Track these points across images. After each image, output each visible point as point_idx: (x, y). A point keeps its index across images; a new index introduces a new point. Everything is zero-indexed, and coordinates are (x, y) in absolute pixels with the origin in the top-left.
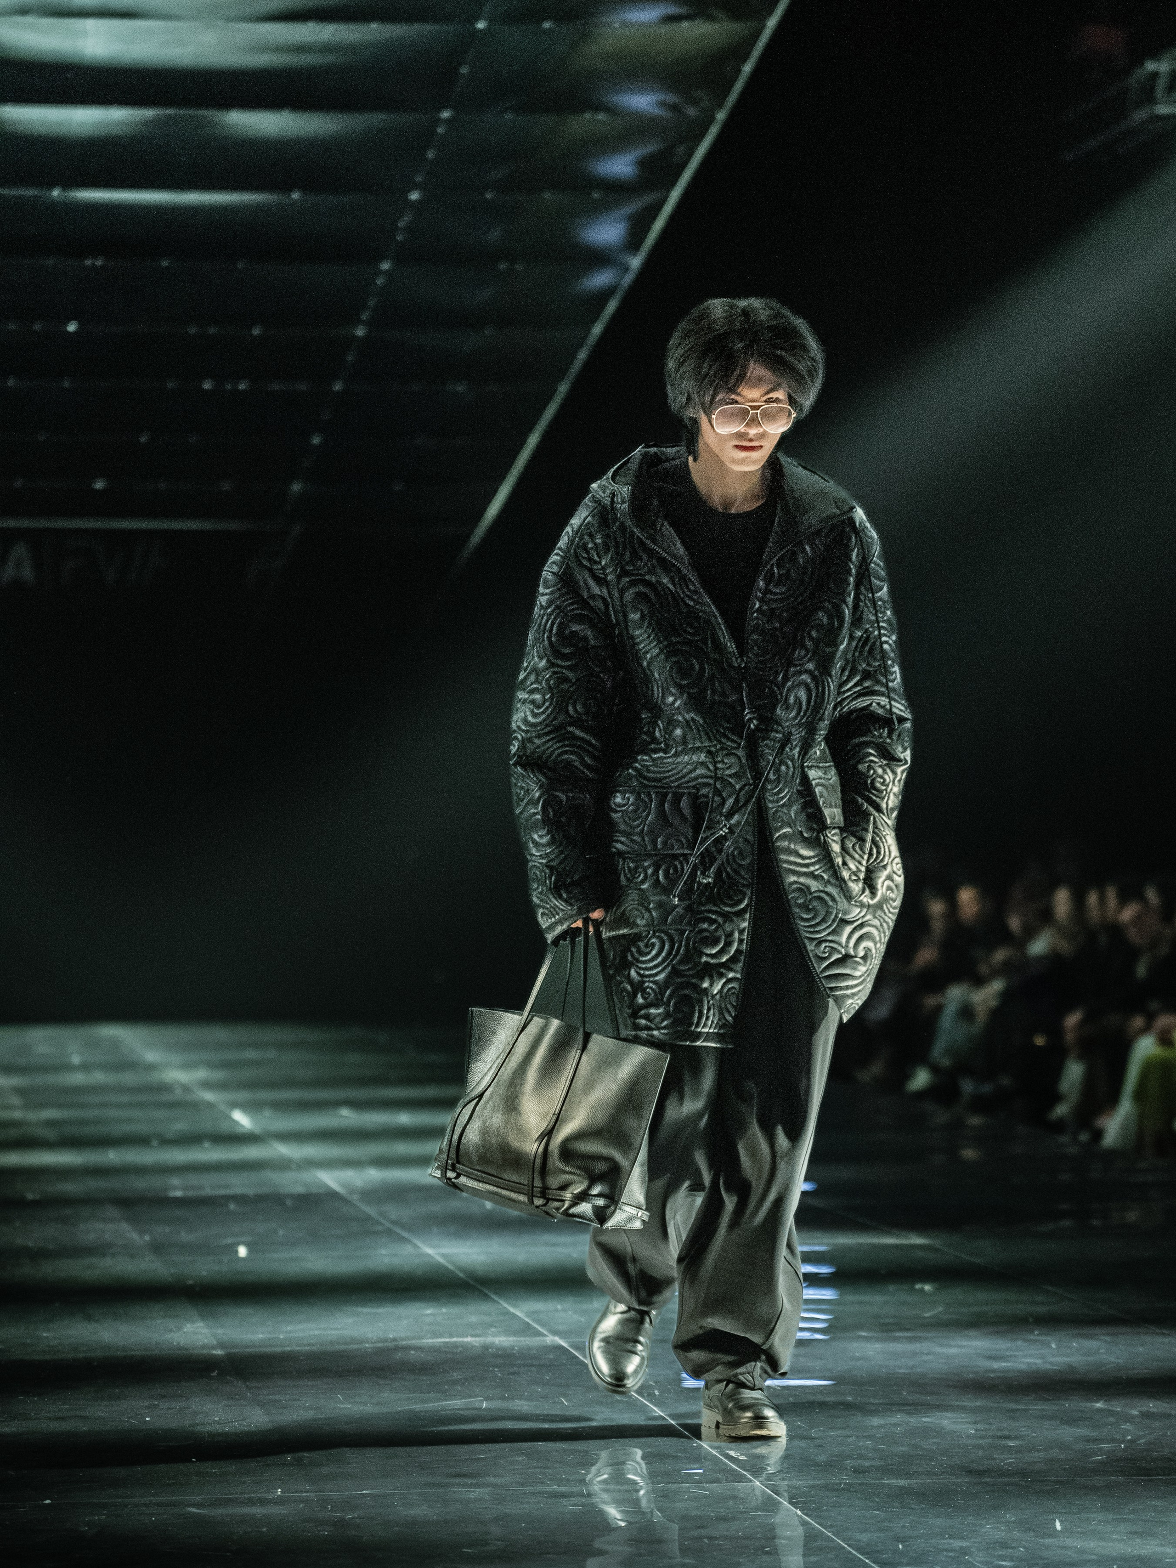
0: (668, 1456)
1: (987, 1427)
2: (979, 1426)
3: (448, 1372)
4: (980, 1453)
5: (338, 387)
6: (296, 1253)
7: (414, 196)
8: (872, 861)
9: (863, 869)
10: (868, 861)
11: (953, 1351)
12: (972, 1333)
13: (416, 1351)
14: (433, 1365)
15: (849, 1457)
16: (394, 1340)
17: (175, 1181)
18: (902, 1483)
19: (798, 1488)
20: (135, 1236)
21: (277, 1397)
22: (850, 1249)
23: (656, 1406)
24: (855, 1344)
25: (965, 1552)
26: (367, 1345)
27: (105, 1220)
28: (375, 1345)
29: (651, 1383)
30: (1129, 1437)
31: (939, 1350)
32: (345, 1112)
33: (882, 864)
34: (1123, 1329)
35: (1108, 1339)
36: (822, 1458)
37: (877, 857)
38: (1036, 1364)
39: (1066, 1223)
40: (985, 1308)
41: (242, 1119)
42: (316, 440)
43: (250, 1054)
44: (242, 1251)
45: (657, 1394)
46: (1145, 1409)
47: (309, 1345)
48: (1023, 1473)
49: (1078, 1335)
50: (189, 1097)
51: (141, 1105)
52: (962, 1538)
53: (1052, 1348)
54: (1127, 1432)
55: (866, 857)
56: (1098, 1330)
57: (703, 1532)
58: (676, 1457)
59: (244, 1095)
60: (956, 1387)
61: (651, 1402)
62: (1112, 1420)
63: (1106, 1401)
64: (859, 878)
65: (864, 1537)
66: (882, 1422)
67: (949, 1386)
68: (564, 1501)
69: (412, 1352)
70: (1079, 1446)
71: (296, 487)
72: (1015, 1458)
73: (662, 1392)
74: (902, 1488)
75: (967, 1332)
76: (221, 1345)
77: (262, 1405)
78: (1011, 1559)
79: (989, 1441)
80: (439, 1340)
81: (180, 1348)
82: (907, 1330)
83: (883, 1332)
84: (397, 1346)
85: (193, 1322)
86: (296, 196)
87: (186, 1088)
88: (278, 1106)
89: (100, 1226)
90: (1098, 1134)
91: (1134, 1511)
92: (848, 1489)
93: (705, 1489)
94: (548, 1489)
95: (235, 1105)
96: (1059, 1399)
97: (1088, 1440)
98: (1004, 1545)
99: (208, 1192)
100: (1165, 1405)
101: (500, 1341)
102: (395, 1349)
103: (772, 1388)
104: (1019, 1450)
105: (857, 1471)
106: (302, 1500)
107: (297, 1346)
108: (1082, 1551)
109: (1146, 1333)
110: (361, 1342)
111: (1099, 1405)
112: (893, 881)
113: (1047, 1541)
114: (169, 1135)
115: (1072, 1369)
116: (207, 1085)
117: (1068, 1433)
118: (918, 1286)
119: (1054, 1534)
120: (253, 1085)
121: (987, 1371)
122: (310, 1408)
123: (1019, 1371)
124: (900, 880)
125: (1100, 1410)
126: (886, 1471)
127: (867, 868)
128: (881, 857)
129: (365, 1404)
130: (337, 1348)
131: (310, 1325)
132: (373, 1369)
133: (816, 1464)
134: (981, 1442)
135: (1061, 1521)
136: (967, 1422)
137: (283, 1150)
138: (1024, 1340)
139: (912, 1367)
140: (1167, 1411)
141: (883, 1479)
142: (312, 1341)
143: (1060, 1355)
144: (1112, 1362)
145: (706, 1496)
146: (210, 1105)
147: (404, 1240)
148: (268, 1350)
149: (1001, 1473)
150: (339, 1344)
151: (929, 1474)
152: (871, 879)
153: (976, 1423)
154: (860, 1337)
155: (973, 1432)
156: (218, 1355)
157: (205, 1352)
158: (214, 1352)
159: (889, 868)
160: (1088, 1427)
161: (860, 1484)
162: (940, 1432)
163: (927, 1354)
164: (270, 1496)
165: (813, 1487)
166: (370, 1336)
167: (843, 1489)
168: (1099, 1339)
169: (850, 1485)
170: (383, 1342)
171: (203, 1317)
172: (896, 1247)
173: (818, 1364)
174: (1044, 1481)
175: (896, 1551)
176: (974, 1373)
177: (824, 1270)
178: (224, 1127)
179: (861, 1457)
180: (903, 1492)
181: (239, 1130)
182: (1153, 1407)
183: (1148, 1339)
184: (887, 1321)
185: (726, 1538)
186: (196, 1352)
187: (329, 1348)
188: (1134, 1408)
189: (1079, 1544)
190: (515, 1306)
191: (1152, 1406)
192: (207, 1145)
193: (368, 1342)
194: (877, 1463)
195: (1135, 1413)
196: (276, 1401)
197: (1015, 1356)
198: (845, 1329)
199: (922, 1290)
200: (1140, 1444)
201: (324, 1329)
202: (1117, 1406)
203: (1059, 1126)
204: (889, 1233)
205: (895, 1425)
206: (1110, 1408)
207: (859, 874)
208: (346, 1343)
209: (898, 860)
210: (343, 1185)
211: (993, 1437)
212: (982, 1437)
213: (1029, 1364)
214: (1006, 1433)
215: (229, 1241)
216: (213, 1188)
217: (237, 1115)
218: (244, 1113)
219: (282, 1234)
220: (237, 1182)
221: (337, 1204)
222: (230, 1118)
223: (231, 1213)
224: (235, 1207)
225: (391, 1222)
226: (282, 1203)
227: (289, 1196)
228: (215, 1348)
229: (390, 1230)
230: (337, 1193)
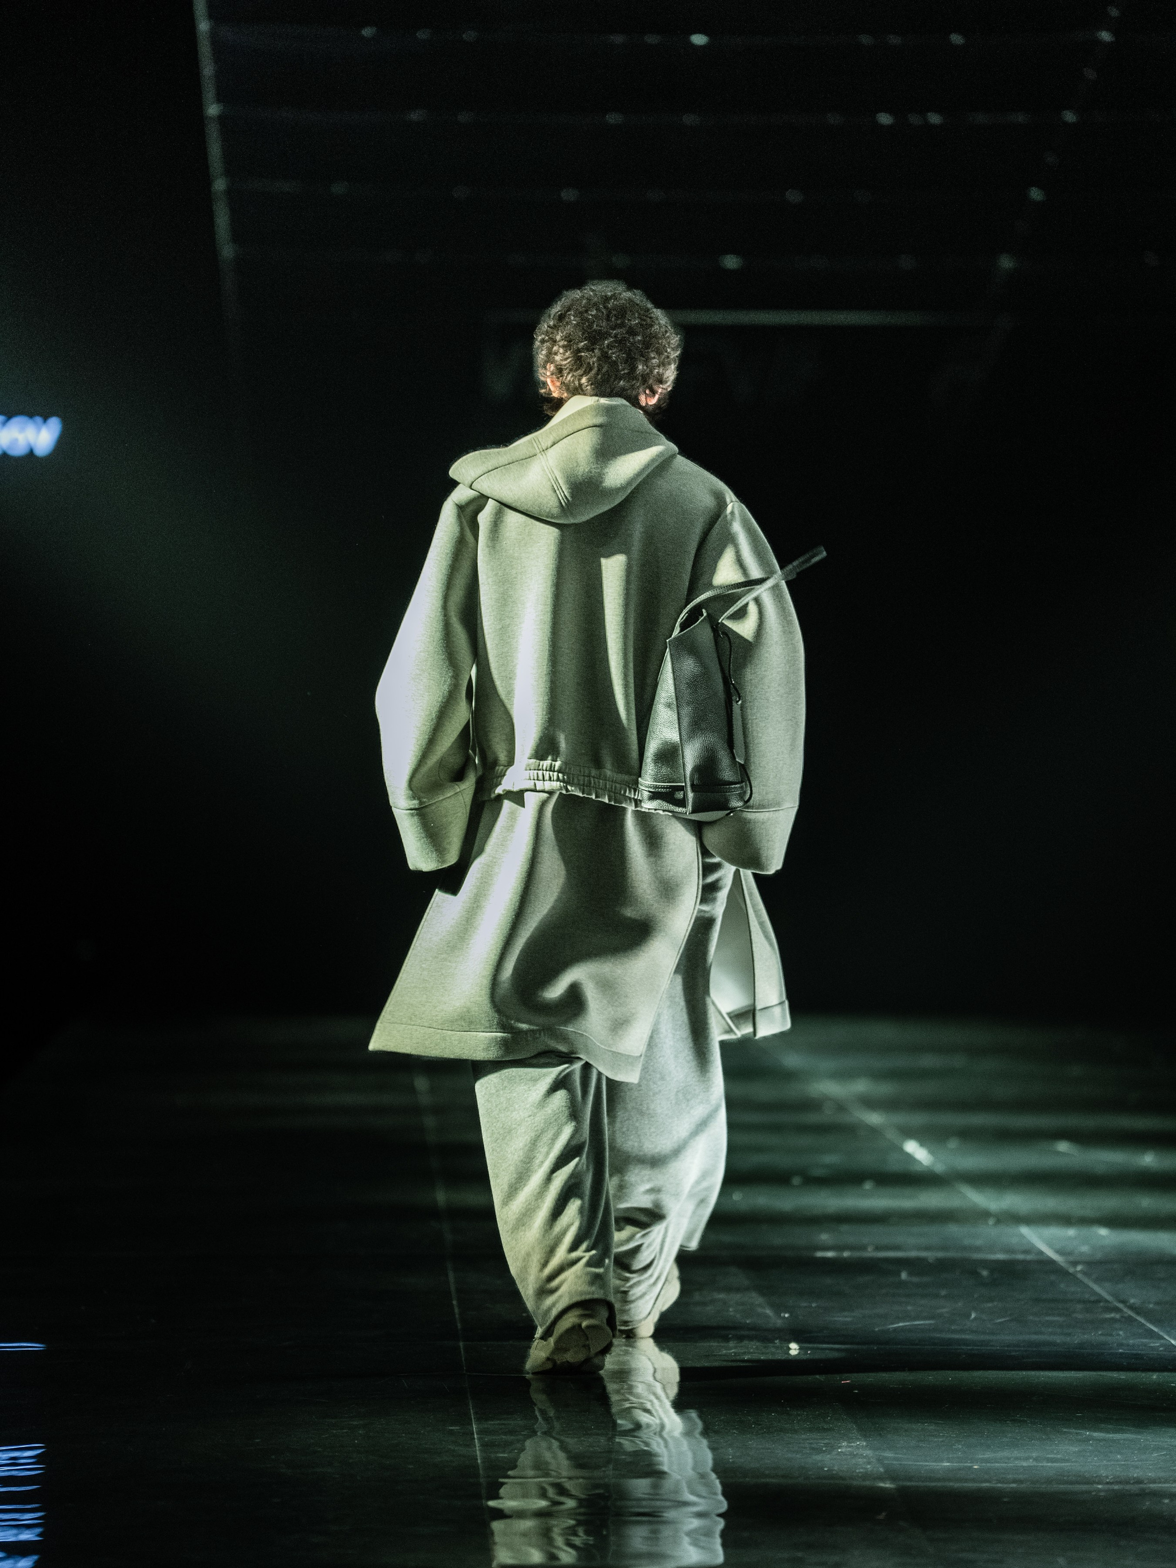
5: (1069, 117)
13: (1172, 1500)
16: (1139, 1481)
17: (824, 1237)
20: (769, 1312)
21: (971, 1556)
26: (1100, 1486)
27: (729, 1289)
32: (1063, 1146)
41: (918, 1153)
42: (1036, 195)
43: (928, 1061)
47: (1014, 1481)
50: (845, 1119)
51: (776, 1128)
59: (918, 1119)
69: (1166, 1501)
71: (1006, 263)
76: (891, 1475)
81: (832, 1477)
84: (1143, 1490)
85: (850, 1440)
87: (841, 1107)
88: (967, 1135)
89: (722, 1296)
95: (908, 1132)
99: (870, 1253)
107: (999, 1482)
110: (1088, 1482)
114: (818, 1172)
116: (870, 1103)
131: (1016, 1453)
137: (976, 1198)
142: (1021, 1477)
146: (874, 1131)
148: (957, 1485)
156: (886, 1488)
157: (868, 1483)
158: (882, 1485)
166: (1103, 1473)
170: (1120, 1483)
171: (865, 1433)
178: (893, 1165)
181: (913, 1167)
186: (855, 1483)
187: (1043, 1488)
192: (868, 1186)
193: (1099, 1483)
201: (1036, 1459)
208: (1067, 1483)
210: (1059, 1250)
215: (901, 1324)
216: (878, 1248)
217: (912, 1147)
218: (922, 1144)
219: (975, 1319)
220: (911, 1241)
221: (1053, 1277)
222: (901, 1151)
223: (902, 1284)
224: (910, 1274)
225: (1132, 1307)
226: (974, 1273)
227: (985, 1263)
228: (881, 1478)
229: (1130, 1320)
230: (1052, 1262)
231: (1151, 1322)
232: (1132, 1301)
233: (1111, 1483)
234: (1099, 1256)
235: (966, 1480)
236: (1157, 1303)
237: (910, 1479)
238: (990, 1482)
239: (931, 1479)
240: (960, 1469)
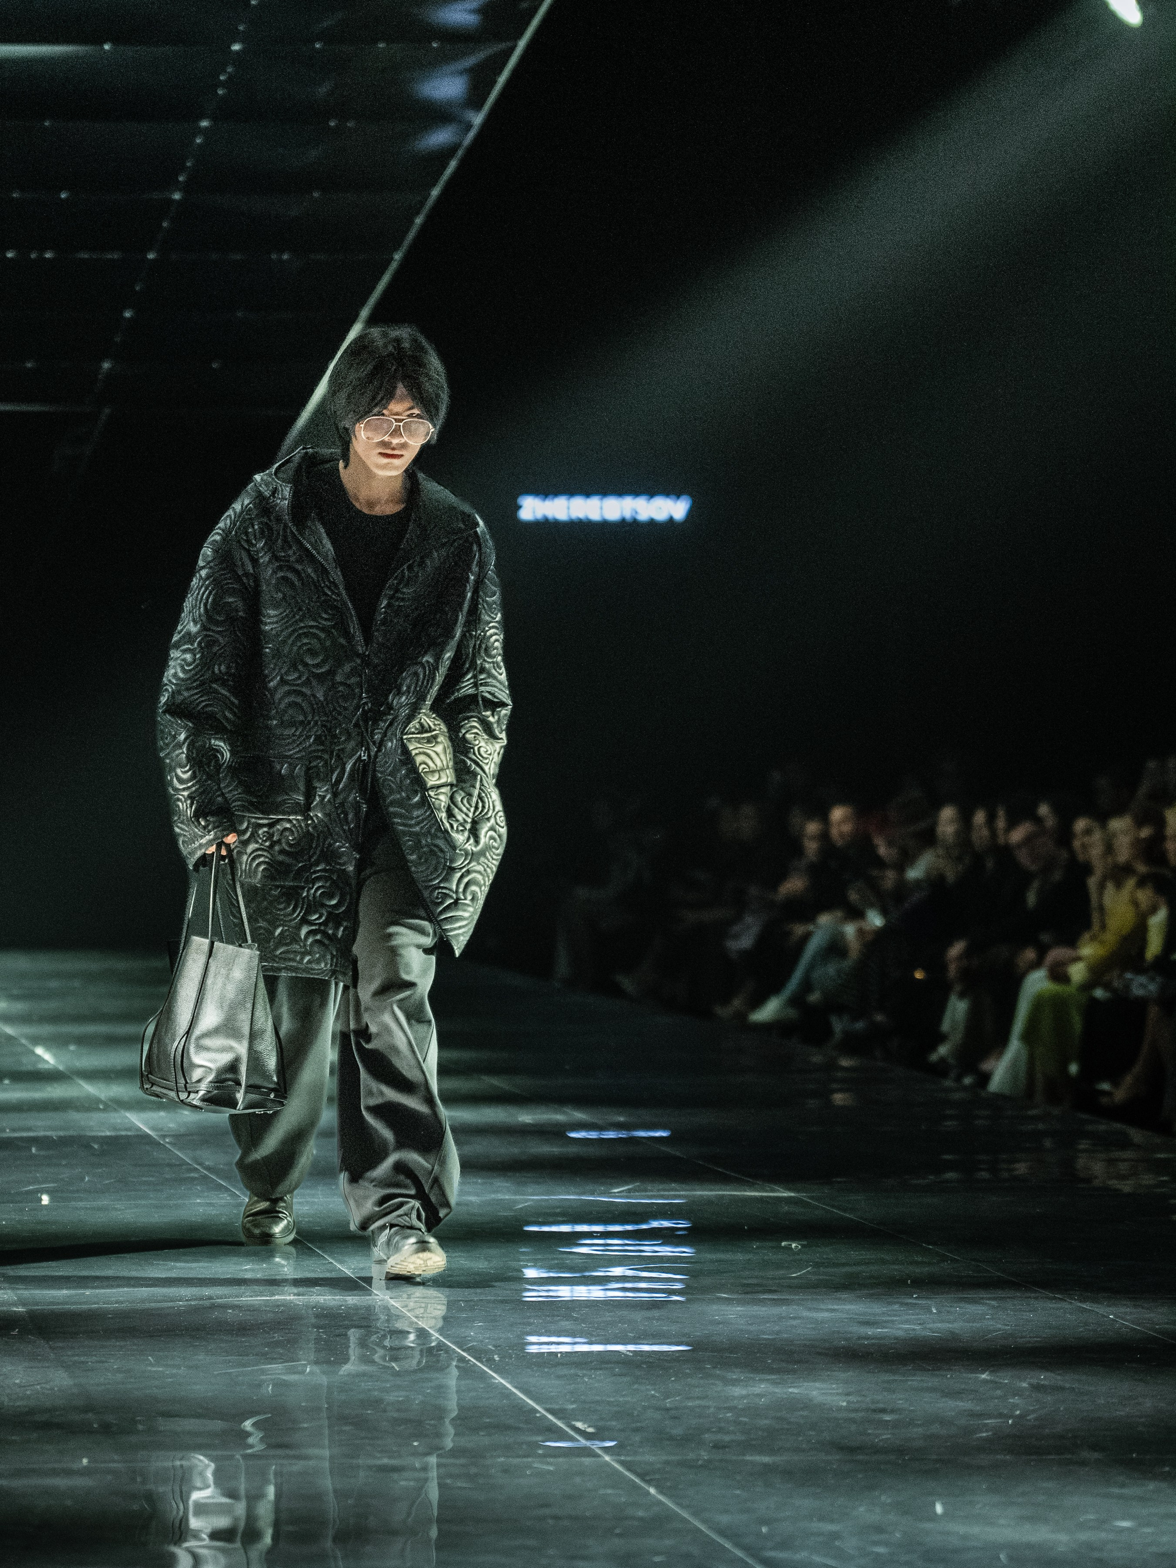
0: (508, 1428)
1: (860, 1399)
2: (851, 1398)
3: (268, 1333)
4: (853, 1428)
5: (151, 256)
6: (103, 1202)
7: (236, 47)
8: (477, 813)
9: (469, 820)
10: (474, 813)
11: (826, 1315)
12: (844, 1296)
13: (235, 1311)
14: (252, 1325)
15: (708, 1430)
16: (211, 1298)
18: (766, 1459)
19: (652, 1464)
21: (83, 1359)
22: (709, 1202)
23: (495, 1372)
24: (715, 1307)
25: (836, 1536)
26: (180, 1303)
28: (189, 1303)
29: (490, 1347)
30: (1018, 1412)
31: (806, 1314)
33: (486, 817)
34: (1011, 1293)
35: (994, 1303)
36: (678, 1431)
37: (482, 811)
38: (914, 1330)
39: (950, 1175)
40: (859, 1268)
41: (46, 1056)
42: (128, 314)
44: (45, 1199)
45: (497, 1359)
46: (1034, 1381)
47: (117, 1302)
48: (900, 1451)
49: (962, 1300)
52: (832, 1521)
53: (931, 1312)
54: (1015, 1406)
55: (472, 809)
56: (983, 1294)
57: (547, 1511)
58: (517, 1429)
59: (47, 1029)
60: (826, 1355)
61: (491, 1369)
62: (999, 1392)
63: (993, 1371)
64: (466, 829)
65: (724, 1519)
66: (744, 1392)
67: (819, 1354)
68: (395, 1476)
69: (230, 1311)
70: (963, 1422)
71: (106, 365)
72: (893, 1434)
73: (502, 1357)
74: (765, 1465)
75: (838, 1295)
76: (23, 1301)
77: (67, 1367)
78: (886, 1544)
79: (860, 1414)
80: (259, 1298)
82: (775, 1291)
83: (747, 1293)
84: (214, 1304)
86: (107, 47)
88: (82, 1041)
90: (985, 1078)
91: (1023, 1494)
92: (707, 1466)
93: (548, 1464)
94: (379, 1462)
95: (37, 1040)
96: (939, 1369)
97: (972, 1415)
98: (879, 1529)
99: (8, 1134)
100: (1059, 1378)
101: (325, 1300)
102: (210, 1308)
103: (623, 1354)
104: (896, 1425)
105: (718, 1446)
106: (109, 1471)
107: (104, 1303)
108: (965, 1537)
109: (1036, 1298)
110: (173, 1300)
111: (983, 1376)
112: (495, 831)
113: (928, 1526)
115: (954, 1336)
116: (7, 1018)
117: (950, 1406)
118: (783, 1244)
119: (934, 1517)
120: (55, 1019)
121: (859, 1338)
122: (119, 1371)
123: (896, 1338)
124: (504, 831)
125: (985, 1381)
126: (748, 1446)
127: (473, 819)
128: (486, 811)
129: (178, 1367)
130: (147, 1305)
132: (187, 1329)
133: (671, 1438)
134: (853, 1415)
135: (944, 1504)
136: (838, 1394)
137: (90, 1089)
138: (902, 1304)
139: (778, 1333)
140: (1060, 1383)
141: (744, 1455)
142: (122, 1299)
143: (942, 1321)
144: (1000, 1330)
145: (549, 1472)
146: (10, 1040)
147: (220, 1187)
148: (73, 1308)
149: (877, 1450)
150: (150, 1302)
151: (797, 1450)
152: (476, 830)
153: (848, 1394)
154: (719, 1298)
155: (845, 1404)
156: (19, 1312)
158: (15, 1309)
159: (492, 821)
160: (972, 1400)
161: (721, 1461)
162: (807, 1405)
163: (794, 1318)
164: (75, 1466)
165: (667, 1463)
166: (183, 1293)
167: (701, 1466)
168: (983, 1304)
169: (709, 1461)
170: (195, 1299)
172: (761, 1200)
173: (674, 1328)
174: (923, 1459)
175: (759, 1534)
176: (846, 1339)
177: (683, 1224)
178: (26, 1064)
179: (720, 1430)
180: (768, 1469)
181: (41, 1066)
182: (1045, 1378)
183: (1039, 1304)
184: (750, 1281)
185: (570, 1517)
187: (140, 1306)
188: (1025, 1381)
189: (961, 1529)
190: (341, 1262)
191: (1043, 1377)
192: (7, 1082)
193: (181, 1300)
194: (740, 1437)
195: (1025, 1385)
196: (83, 1362)
197: (893, 1321)
198: (705, 1290)
199: (789, 1248)
200: (1030, 1420)
202: (1005, 1378)
203: (940, 1070)
204: (751, 1186)
205: (760, 1396)
206: (997, 1380)
207: (466, 825)
208: (158, 1301)
209: (501, 814)
210: (153, 1129)
211: (867, 1410)
212: (856, 1410)
213: (908, 1330)
214: (881, 1406)
215: (31, 1187)
216: (13, 1130)
217: (39, 1051)
218: (48, 1048)
219: (89, 1181)
220: (39, 1123)
221: (148, 1148)
222: (33, 1053)
223: (33, 1157)
224: (37, 1150)
225: (208, 1168)
226: (88, 1147)
227: (95, 1139)
228: (15, 1305)
229: (205, 1177)
230: (148, 1136)
231: (221, 1179)
232: (207, 1163)
233: (190, 1300)
234: (182, 1130)
235: (80, 1304)
236: (224, 1165)
237: (37, 1304)
238: (98, 1304)
239: (53, 1303)
240: (76, 1295)
